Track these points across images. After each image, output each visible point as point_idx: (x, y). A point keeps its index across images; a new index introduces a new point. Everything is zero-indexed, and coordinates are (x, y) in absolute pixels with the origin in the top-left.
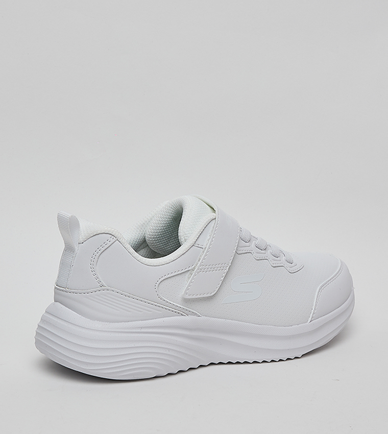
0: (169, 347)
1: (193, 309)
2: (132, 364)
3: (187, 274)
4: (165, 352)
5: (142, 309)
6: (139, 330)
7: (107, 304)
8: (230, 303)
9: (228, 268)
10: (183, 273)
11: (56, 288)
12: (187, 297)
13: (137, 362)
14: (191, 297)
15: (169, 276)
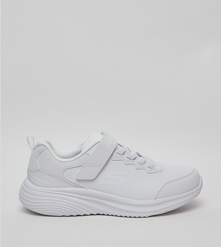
0: (68, 202)
1: (83, 185)
2: (48, 208)
3: (80, 167)
4: (66, 204)
5: (56, 182)
6: (53, 192)
7: (40, 178)
8: (105, 185)
9: (103, 166)
10: (78, 167)
11: (28, 171)
12: (78, 178)
13: (50, 207)
14: (80, 179)
15: (70, 167)
